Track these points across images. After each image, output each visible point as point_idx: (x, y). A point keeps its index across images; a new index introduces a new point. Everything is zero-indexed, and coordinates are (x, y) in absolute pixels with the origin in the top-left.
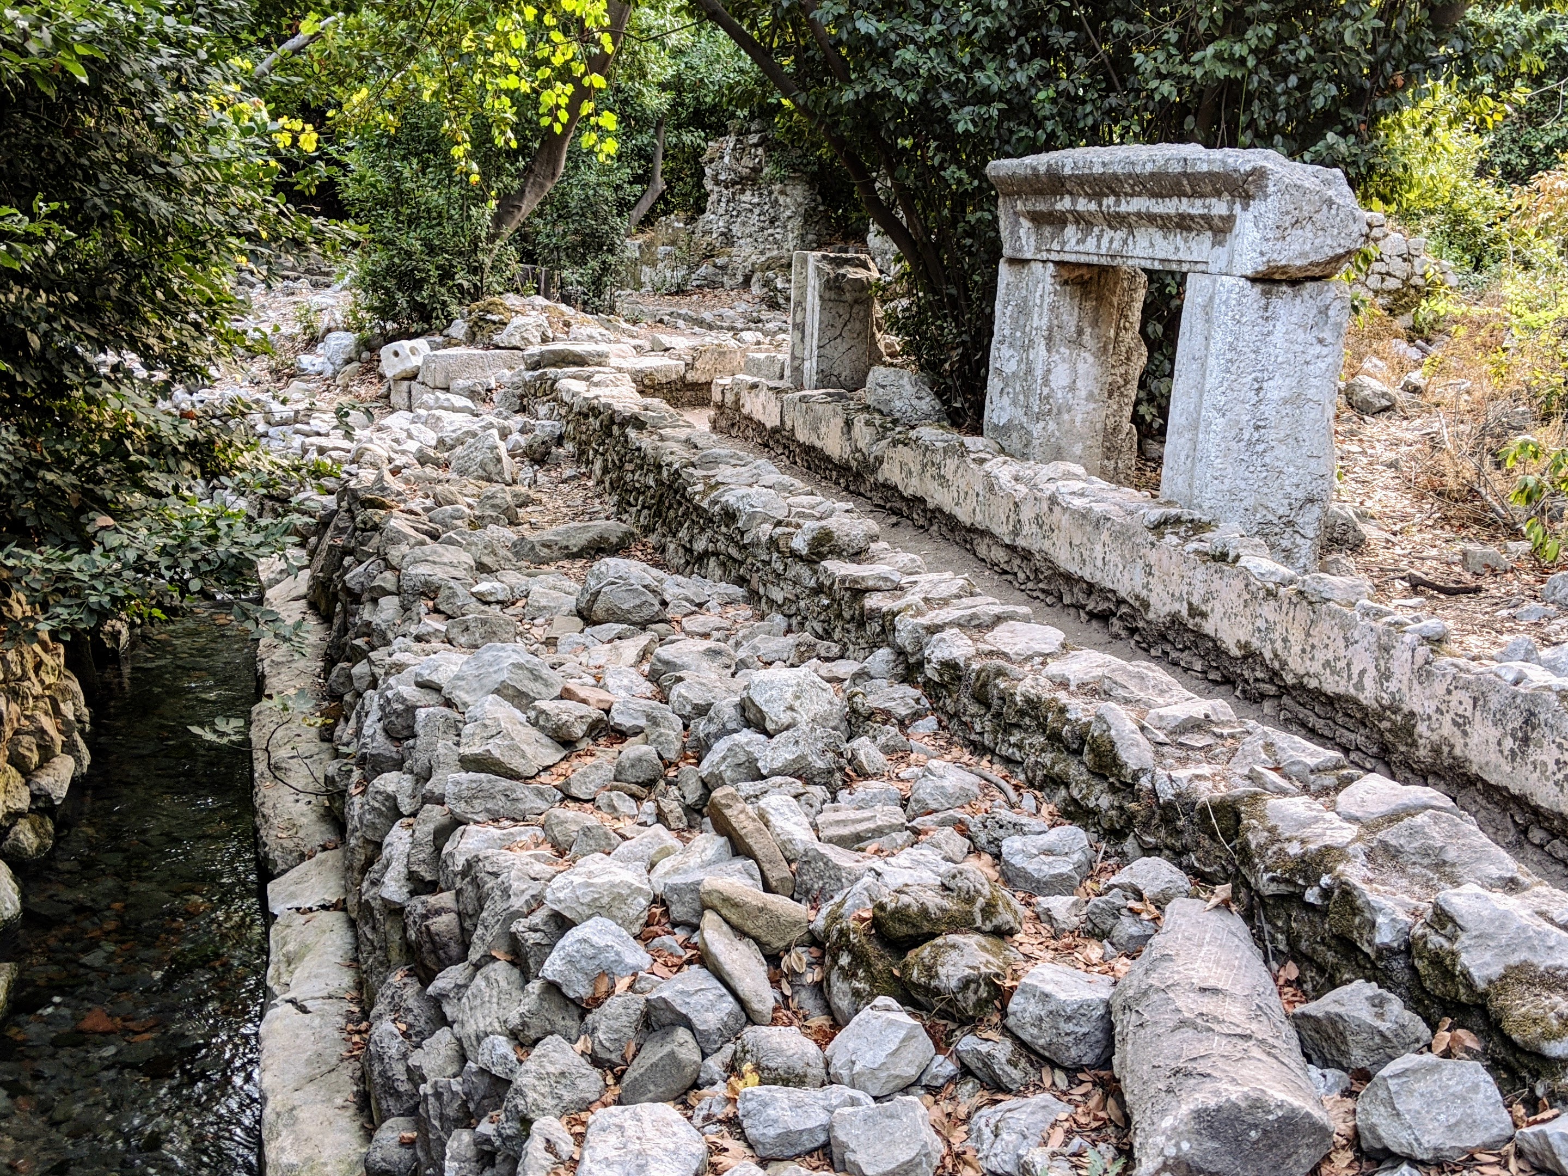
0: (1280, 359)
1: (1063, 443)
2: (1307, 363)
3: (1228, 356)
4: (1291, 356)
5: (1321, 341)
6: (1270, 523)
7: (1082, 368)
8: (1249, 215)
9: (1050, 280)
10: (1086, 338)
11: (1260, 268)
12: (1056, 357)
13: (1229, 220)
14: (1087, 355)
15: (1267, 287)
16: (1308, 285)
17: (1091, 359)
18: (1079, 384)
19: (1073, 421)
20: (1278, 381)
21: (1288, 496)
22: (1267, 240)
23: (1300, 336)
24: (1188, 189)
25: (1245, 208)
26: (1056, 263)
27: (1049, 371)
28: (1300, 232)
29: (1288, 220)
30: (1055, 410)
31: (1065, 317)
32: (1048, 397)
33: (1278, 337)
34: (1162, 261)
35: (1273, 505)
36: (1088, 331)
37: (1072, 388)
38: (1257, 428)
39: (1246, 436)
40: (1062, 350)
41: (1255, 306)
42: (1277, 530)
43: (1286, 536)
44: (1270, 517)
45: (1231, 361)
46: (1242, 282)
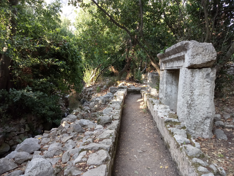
0: (197, 86)
1: (170, 101)
2: (204, 86)
3: (184, 85)
4: (200, 85)
5: (207, 81)
6: (197, 122)
7: (173, 88)
8: (187, 54)
9: (166, 73)
10: (174, 83)
11: (189, 65)
12: (168, 86)
13: (184, 56)
14: (174, 86)
15: (192, 70)
16: (203, 69)
17: (175, 87)
18: (173, 91)
19: (172, 98)
20: (197, 90)
21: (201, 117)
22: (190, 59)
23: (202, 80)
24: (177, 51)
25: (186, 53)
26: (167, 70)
27: (166, 89)
28: (198, 56)
29: (195, 54)
30: (168, 96)
31: (169, 79)
32: (167, 93)
33: (196, 80)
34: (177, 67)
35: (198, 119)
36: (174, 82)
37: (171, 92)
38: (192, 101)
39: (189, 103)
40: (169, 85)
41: (190, 74)
42: (199, 124)
43: (202, 126)
44: (197, 121)
45: (184, 86)
46: (186, 69)
